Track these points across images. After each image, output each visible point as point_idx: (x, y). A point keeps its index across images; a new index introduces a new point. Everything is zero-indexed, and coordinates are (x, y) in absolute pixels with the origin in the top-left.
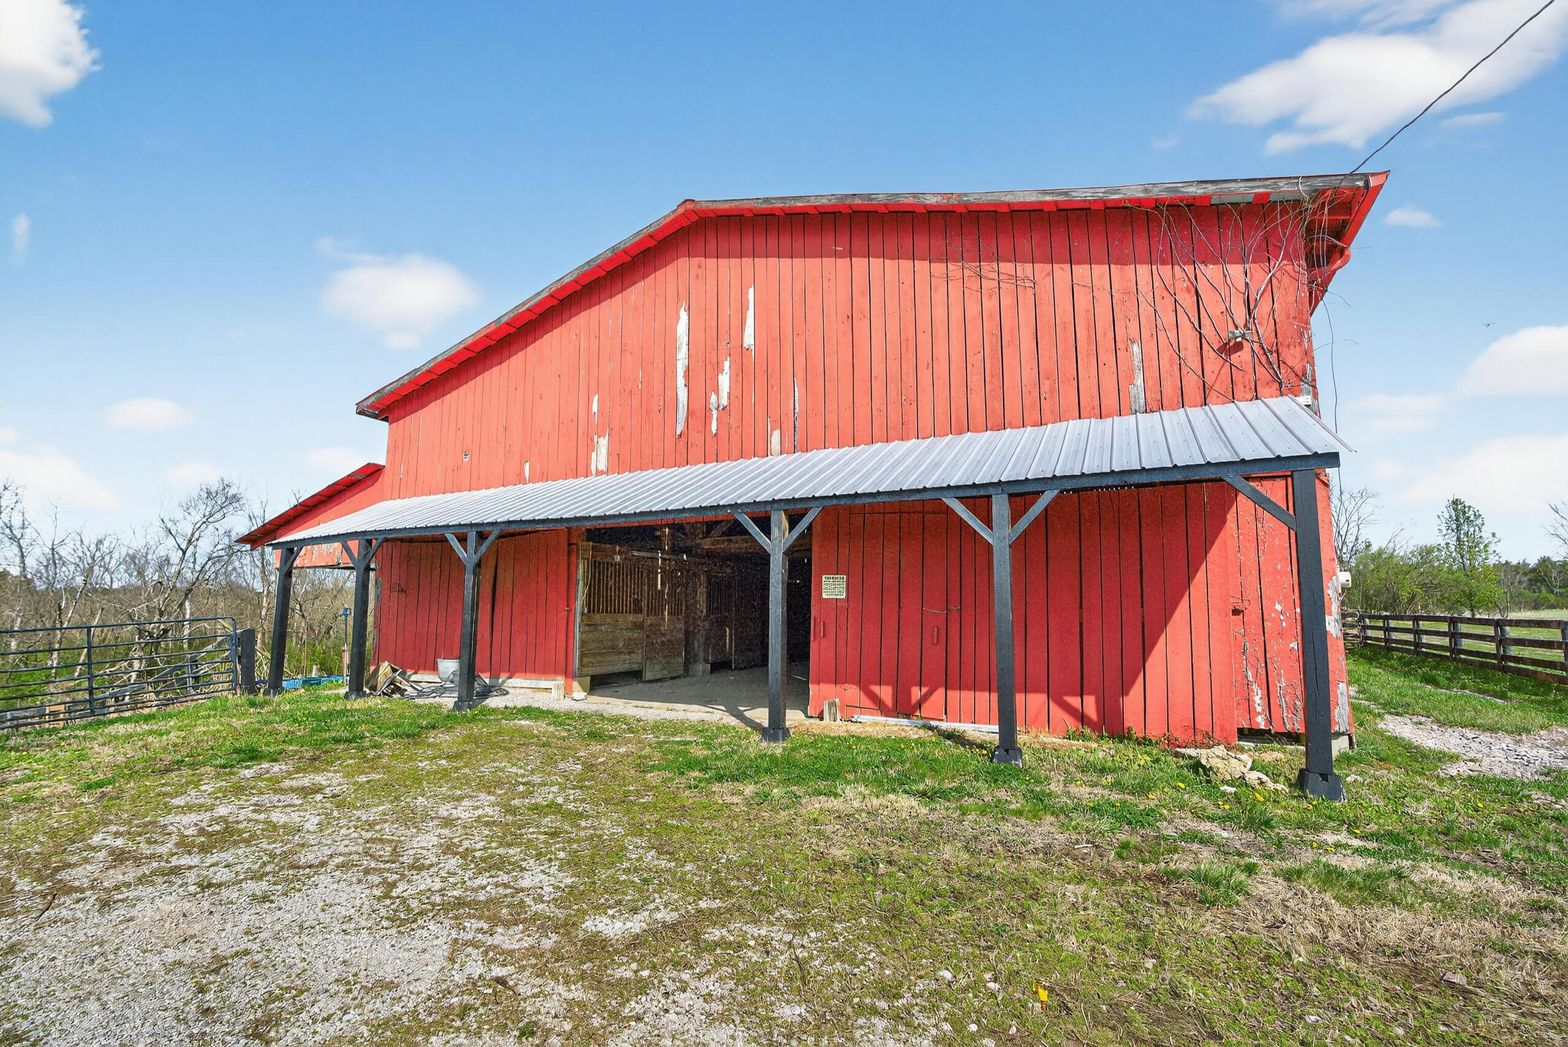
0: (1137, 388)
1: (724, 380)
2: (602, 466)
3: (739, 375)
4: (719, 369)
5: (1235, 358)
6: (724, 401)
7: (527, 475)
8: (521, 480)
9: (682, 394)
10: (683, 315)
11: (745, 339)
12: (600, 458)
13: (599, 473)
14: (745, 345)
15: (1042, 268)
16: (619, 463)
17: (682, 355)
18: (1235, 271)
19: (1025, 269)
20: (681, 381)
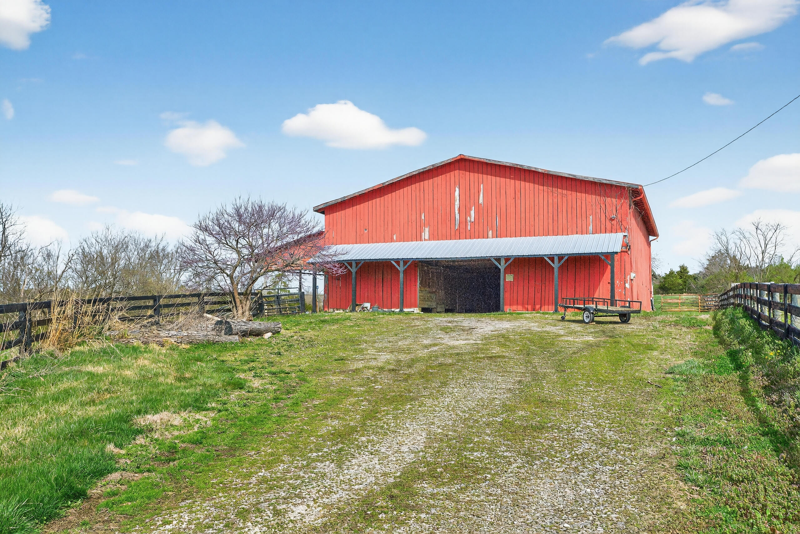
0: (591, 228)
1: (472, 213)
2: (427, 237)
3: (477, 212)
4: (470, 209)
5: (613, 222)
6: (473, 220)
7: (395, 239)
8: (392, 240)
9: (457, 216)
10: (457, 189)
11: (480, 201)
12: (426, 234)
13: (425, 240)
14: (480, 203)
15: (570, 192)
16: (434, 237)
17: (457, 203)
18: (614, 200)
19: (565, 192)
20: (457, 212)
